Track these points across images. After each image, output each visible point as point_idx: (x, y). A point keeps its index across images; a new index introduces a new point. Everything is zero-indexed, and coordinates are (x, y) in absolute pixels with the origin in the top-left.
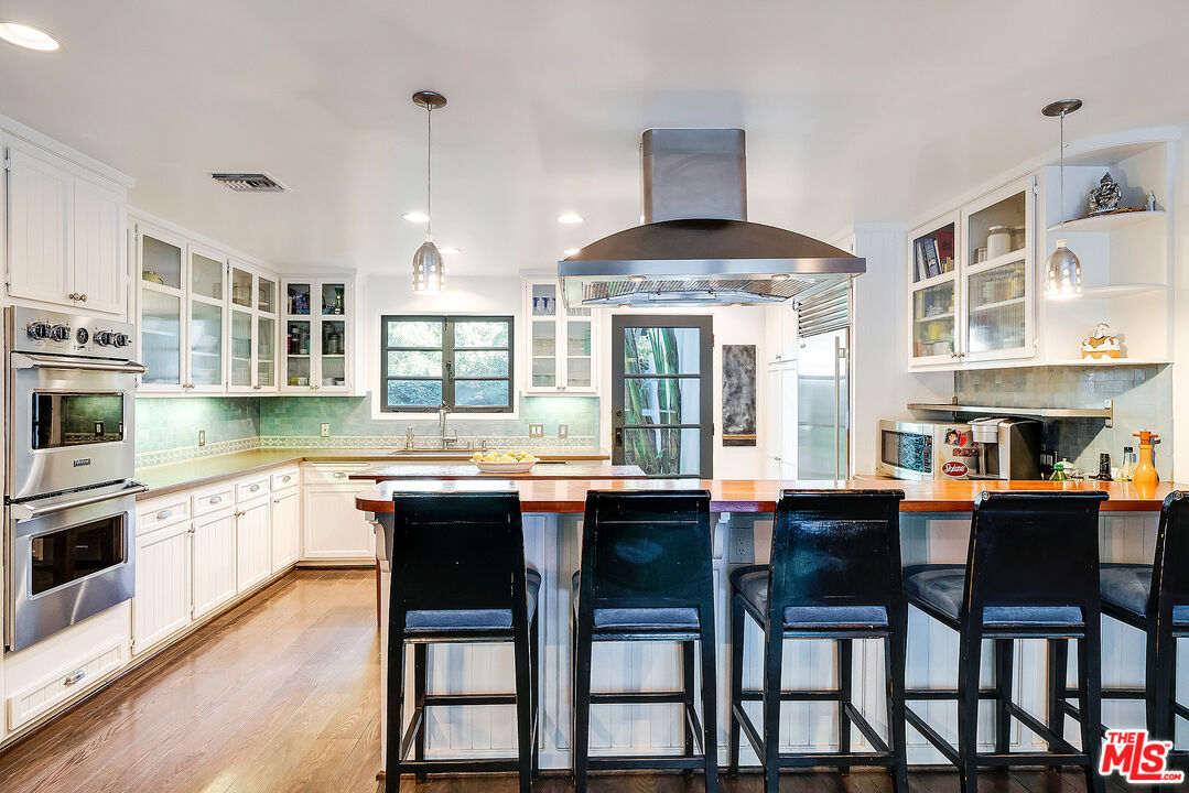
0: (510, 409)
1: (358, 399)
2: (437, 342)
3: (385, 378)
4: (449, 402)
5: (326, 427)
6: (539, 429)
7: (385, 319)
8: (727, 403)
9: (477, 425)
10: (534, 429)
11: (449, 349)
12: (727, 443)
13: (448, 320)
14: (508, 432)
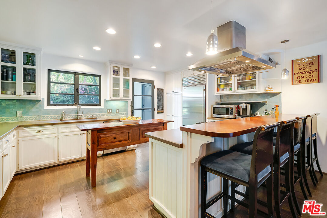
0: (100, 105)
1: (38, 101)
2: (72, 81)
3: (49, 93)
4: (76, 103)
5: (20, 112)
6: (110, 111)
7: (49, 71)
8: (158, 103)
9: (90, 110)
10: (109, 111)
11: (76, 84)
12: (158, 113)
13: (76, 74)
14: (100, 112)
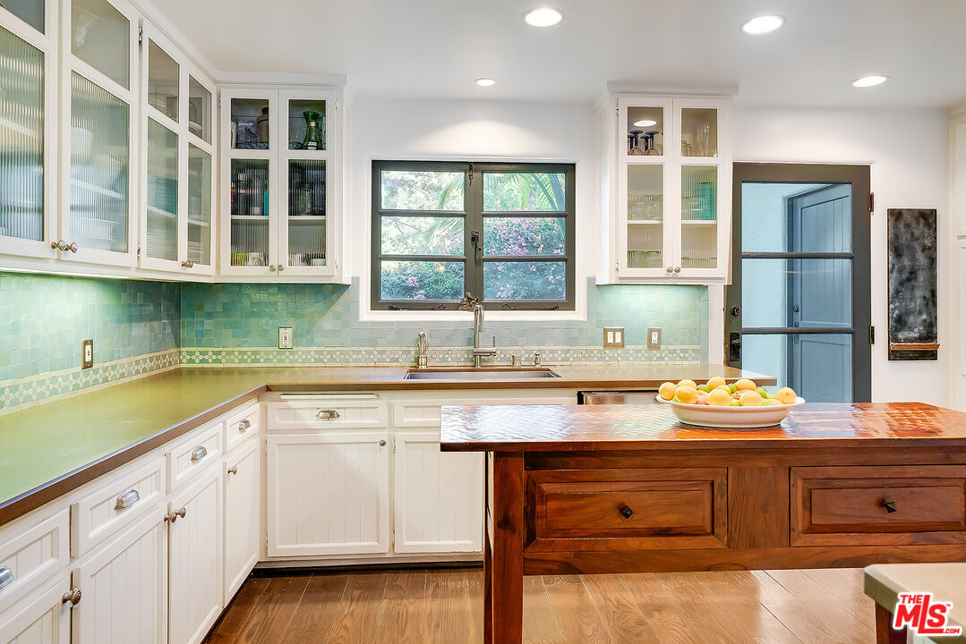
0: (569, 304)
1: (339, 289)
2: (457, 203)
3: (377, 257)
4: (473, 295)
5: (289, 332)
6: (618, 335)
7: (378, 166)
8: (894, 296)
9: (524, 328)
10: (610, 334)
11: (474, 214)
12: (894, 355)
13: (473, 169)
14: (572, 341)
